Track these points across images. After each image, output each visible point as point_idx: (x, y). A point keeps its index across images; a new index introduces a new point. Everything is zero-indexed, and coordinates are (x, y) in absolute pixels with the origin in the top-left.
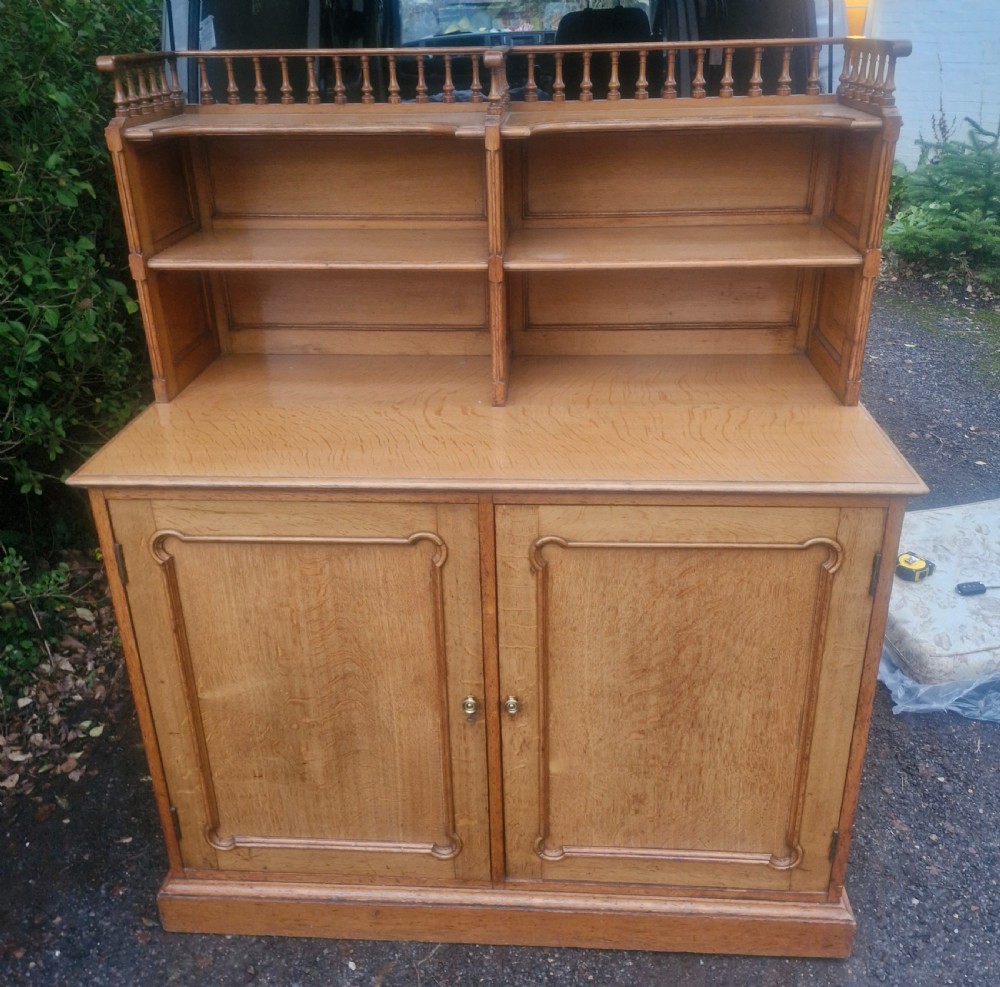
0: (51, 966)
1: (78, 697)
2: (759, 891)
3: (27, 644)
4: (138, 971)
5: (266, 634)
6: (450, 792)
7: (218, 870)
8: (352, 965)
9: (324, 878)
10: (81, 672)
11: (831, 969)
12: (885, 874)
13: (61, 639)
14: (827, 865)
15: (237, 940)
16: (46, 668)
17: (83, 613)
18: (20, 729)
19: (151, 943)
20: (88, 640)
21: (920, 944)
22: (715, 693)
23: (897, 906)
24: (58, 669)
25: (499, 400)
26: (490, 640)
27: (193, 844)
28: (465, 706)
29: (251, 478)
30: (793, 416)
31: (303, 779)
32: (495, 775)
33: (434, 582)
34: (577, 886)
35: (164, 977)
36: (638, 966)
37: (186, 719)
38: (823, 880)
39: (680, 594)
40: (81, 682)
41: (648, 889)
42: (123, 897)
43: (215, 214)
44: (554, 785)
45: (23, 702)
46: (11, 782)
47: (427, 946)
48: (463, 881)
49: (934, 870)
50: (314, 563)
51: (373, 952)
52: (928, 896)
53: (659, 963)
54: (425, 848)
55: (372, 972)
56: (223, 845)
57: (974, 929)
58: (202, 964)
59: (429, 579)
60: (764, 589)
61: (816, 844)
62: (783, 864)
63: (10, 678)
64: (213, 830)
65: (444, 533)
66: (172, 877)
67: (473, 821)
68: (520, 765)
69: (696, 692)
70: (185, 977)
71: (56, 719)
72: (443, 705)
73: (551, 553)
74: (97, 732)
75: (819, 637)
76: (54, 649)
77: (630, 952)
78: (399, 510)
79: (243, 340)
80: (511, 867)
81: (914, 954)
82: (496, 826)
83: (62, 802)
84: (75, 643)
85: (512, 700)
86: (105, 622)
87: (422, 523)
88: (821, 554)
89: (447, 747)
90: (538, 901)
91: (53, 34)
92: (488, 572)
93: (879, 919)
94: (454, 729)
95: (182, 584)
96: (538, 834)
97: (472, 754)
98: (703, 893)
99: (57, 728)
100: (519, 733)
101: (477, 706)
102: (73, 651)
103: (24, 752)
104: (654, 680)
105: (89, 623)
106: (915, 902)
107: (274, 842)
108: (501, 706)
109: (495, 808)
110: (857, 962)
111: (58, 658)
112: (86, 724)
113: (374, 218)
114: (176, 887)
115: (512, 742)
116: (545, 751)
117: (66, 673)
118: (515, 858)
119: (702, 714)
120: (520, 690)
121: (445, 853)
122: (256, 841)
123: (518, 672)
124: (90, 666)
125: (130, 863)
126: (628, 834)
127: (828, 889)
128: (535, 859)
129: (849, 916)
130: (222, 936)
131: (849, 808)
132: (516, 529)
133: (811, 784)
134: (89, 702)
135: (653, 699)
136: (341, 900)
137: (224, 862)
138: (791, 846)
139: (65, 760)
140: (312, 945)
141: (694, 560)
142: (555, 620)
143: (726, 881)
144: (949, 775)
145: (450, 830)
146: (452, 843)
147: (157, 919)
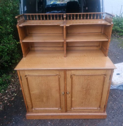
0: (13, 124)
1: (13, 91)
2: (96, 112)
3: (6, 84)
4: (24, 124)
5: (39, 86)
6: (60, 103)
7: (33, 112)
8: (49, 122)
9: (46, 112)
10: (13, 87)
11: (104, 120)
12: (110, 108)
13: (10, 83)
14: (104, 109)
15: (35, 120)
16: (9, 87)
17: (13, 80)
18: (6, 95)
19: (25, 121)
20: (14, 83)
21: (114, 116)
22: (91, 91)
23: (111, 112)
24: (10, 87)
25: (65, 57)
26: (65, 86)
27: (30, 109)
28: (62, 93)
29: (37, 68)
30: (100, 58)
31: (43, 101)
32: (66, 100)
33: (59, 79)
34: (75, 112)
35: (27, 125)
36: (82, 121)
37: (29, 95)
38: (103, 110)
39: (88, 80)
40: (13, 89)
41: (83, 112)
42: (21, 115)
43: (29, 34)
44: (73, 101)
45: (6, 92)
46: (6, 102)
47: (58, 119)
48: (62, 112)
49: (115, 108)
50: (44, 77)
51: (51, 121)
52: (114, 111)
53: (84, 120)
54: (57, 109)
55: (52, 123)
56: (33, 109)
57: (120, 114)
58: (31, 123)
59: (58, 79)
60: (97, 79)
61: (103, 106)
62: (99, 109)
63: (4, 89)
64: (32, 108)
65: (60, 74)
66: (27, 113)
67: (63, 105)
68: (69, 99)
69: (89, 91)
70: (30, 125)
71: (10, 93)
72: (60, 93)
73: (73, 76)
74: (16, 95)
75: (104, 84)
76: (10, 85)
77: (81, 119)
78: (55, 71)
79: (33, 49)
80: (67, 110)
81: (113, 118)
82: (66, 106)
83: (12, 104)
84: (12, 84)
85: (68, 92)
86: (15, 81)
87: (58, 73)
88: (104, 75)
89: (60, 98)
90: (71, 114)
91: (7, 10)
92: (65, 78)
93: (109, 114)
94: (61, 96)
95: (28, 80)
96: (71, 107)
97: (63, 98)
98: (90, 112)
99: (11, 94)
100: (69, 96)
101: (64, 93)
102: (12, 85)
103: (7, 98)
104: (85, 89)
105: (13, 81)
106: (113, 111)
107: (40, 109)
108: (67, 93)
109: (66, 104)
110: (107, 119)
111: (10, 86)
112: (14, 94)
113: (49, 34)
114: (28, 114)
115: (68, 97)
116: (72, 98)
117: (11, 87)
118: (68, 109)
119: (90, 93)
120: (69, 91)
121: (60, 109)
122: (37, 109)
123: (69, 89)
124: (14, 87)
125: (21, 111)
126: (81, 106)
127: (104, 111)
128: (70, 109)
129: (106, 114)
130: (33, 119)
131: (106, 103)
132: (69, 73)
133: (102, 100)
134: (14, 91)
135: (84, 91)
136: (48, 115)
137: (33, 111)
138: (100, 107)
139: (12, 98)
140: (44, 120)
141: (89, 76)
142: (73, 83)
143: (92, 111)
144: (116, 96)
145: (60, 107)
146: (61, 108)
147: (25, 118)
